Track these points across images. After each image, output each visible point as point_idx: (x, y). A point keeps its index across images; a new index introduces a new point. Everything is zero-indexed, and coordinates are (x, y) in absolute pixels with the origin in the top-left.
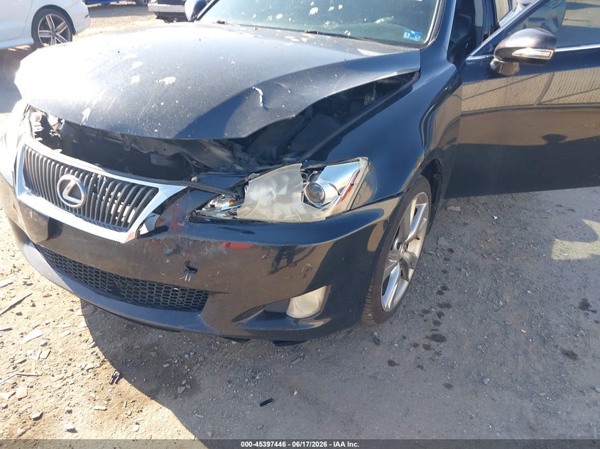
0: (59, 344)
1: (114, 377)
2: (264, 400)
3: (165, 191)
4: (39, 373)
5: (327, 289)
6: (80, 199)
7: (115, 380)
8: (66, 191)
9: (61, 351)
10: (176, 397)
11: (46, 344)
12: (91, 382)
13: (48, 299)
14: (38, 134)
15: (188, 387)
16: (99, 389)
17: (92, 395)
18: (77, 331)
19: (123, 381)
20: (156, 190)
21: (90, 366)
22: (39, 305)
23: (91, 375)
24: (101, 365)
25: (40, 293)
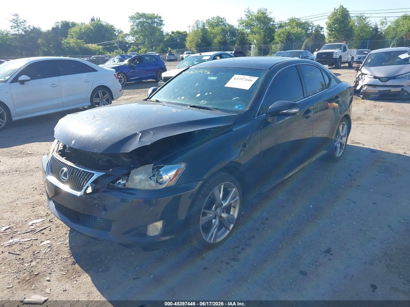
0: (56, 247)
1: (74, 262)
2: (135, 277)
3: (97, 175)
4: (43, 258)
5: (163, 222)
6: (67, 178)
7: (74, 264)
8: (63, 174)
9: (56, 250)
10: (97, 273)
11: (50, 247)
12: (64, 263)
13: (57, 229)
14: (60, 151)
15: (104, 269)
16: (66, 266)
17: (62, 268)
18: (65, 242)
19: (77, 265)
20: (94, 174)
21: (65, 257)
22: (53, 231)
23: (65, 261)
24: (70, 257)
25: (55, 226)
